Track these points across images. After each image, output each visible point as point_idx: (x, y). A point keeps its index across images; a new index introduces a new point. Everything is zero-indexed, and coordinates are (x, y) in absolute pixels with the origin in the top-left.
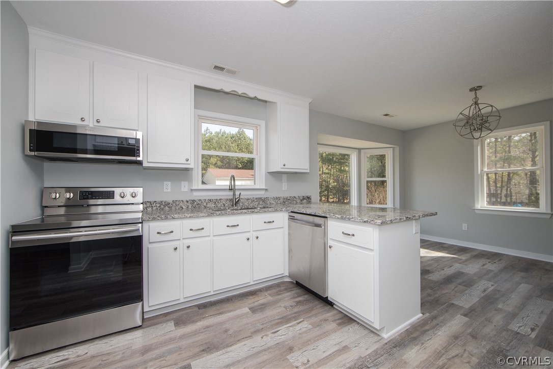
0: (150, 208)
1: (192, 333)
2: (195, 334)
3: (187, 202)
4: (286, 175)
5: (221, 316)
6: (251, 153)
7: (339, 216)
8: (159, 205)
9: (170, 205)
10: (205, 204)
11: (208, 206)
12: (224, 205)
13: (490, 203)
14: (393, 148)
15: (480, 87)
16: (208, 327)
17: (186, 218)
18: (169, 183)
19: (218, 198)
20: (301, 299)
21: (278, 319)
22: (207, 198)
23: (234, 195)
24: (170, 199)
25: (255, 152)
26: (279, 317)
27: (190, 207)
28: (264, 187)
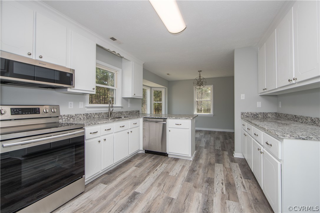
0: (61, 120)
1: (119, 183)
2: (122, 183)
3: (84, 115)
4: (130, 99)
5: (125, 173)
6: (113, 86)
7: (175, 118)
8: (67, 118)
9: (74, 117)
10: (93, 116)
11: (95, 117)
12: (103, 116)
13: (198, 112)
14: (165, 88)
15: (201, 71)
16: (124, 179)
17: (104, 123)
18: (72, 103)
19: (100, 112)
20: (153, 157)
21: (153, 166)
22: (94, 112)
23: (109, 110)
24: (73, 114)
25: (115, 85)
26: (152, 165)
27: (85, 118)
28: (121, 106)
